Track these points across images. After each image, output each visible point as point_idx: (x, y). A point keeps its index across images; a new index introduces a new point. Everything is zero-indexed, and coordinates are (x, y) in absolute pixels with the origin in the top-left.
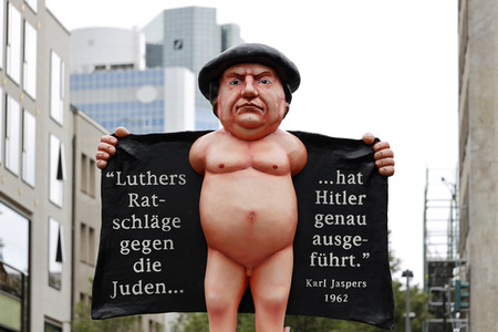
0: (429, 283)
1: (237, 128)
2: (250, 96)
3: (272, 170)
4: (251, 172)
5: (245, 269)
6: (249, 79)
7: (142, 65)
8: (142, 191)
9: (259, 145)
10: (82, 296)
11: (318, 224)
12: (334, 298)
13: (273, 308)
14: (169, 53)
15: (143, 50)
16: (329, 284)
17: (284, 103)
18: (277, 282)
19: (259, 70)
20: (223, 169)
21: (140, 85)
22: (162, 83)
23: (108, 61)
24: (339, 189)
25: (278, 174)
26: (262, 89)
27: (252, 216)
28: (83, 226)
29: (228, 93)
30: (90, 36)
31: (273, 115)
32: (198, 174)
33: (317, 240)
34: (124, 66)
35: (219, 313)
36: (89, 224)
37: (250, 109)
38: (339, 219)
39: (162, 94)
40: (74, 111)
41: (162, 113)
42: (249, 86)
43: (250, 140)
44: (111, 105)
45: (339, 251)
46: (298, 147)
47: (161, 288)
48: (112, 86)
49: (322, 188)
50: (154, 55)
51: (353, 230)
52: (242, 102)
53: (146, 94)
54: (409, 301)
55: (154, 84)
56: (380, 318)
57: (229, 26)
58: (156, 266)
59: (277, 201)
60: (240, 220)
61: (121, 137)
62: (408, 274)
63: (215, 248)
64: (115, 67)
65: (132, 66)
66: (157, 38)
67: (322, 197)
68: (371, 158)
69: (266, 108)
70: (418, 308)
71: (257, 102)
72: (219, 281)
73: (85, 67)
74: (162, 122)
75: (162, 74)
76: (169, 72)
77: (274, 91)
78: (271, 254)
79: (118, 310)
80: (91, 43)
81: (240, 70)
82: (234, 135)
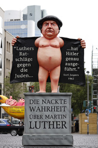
0: (93, 74)
1: (47, 36)
2: (50, 28)
3: (55, 47)
4: (50, 47)
5: (48, 71)
6: (50, 24)
7: (22, 20)
8: (23, 52)
9: (52, 40)
10: (7, 77)
11: (67, 60)
12: (70, 79)
13: (55, 81)
14: (29, 16)
15: (22, 16)
16: (69, 75)
17: (58, 30)
18: (56, 74)
19: (52, 22)
20: (43, 46)
21: (22, 24)
22: (27, 24)
23: (14, 19)
24: (72, 51)
25: (57, 48)
26: (53, 27)
27: (50, 58)
28: (7, 59)
29: (45, 28)
30: (9, 12)
31: (56, 33)
32: (37, 47)
33: (66, 64)
34: (17, 20)
35: (42, 82)
36: (9, 59)
37: (50, 31)
38: (72, 59)
39: (27, 27)
40: (5, 31)
41: (27, 31)
42: (50, 26)
43: (50, 39)
44: (14, 29)
45: (72, 67)
46: (62, 41)
47: (27, 76)
48: (14, 25)
49: (68, 51)
50: (25, 17)
51: (75, 62)
52: (48, 30)
53: (23, 27)
54: (88, 79)
55: (25, 24)
56: (82, 84)
57: (44, 10)
58: (26, 70)
59: (57, 54)
60: (47, 59)
61: (18, 38)
62: (88, 72)
63: (41, 66)
64: (15, 20)
65: (19, 20)
66: (26, 13)
67: (68, 53)
68: (80, 44)
69: (54, 31)
70: (90, 81)
71: (52, 30)
72: (42, 74)
73: (8, 20)
74: (27, 34)
75: (27, 22)
76: (29, 21)
77: (56, 27)
78: (55, 67)
79: (17, 81)
80: (9, 14)
81: (48, 22)
82: (46, 38)
